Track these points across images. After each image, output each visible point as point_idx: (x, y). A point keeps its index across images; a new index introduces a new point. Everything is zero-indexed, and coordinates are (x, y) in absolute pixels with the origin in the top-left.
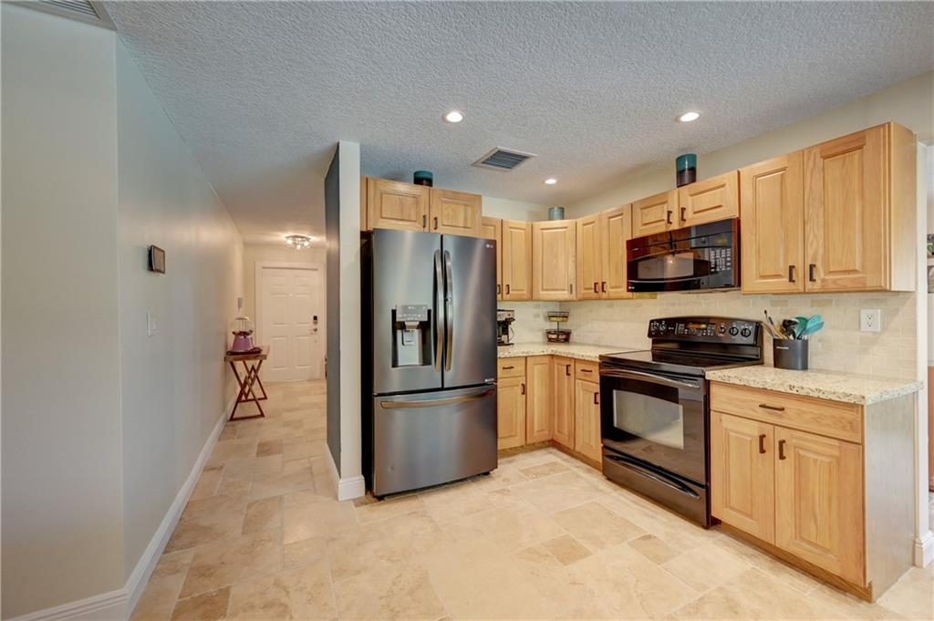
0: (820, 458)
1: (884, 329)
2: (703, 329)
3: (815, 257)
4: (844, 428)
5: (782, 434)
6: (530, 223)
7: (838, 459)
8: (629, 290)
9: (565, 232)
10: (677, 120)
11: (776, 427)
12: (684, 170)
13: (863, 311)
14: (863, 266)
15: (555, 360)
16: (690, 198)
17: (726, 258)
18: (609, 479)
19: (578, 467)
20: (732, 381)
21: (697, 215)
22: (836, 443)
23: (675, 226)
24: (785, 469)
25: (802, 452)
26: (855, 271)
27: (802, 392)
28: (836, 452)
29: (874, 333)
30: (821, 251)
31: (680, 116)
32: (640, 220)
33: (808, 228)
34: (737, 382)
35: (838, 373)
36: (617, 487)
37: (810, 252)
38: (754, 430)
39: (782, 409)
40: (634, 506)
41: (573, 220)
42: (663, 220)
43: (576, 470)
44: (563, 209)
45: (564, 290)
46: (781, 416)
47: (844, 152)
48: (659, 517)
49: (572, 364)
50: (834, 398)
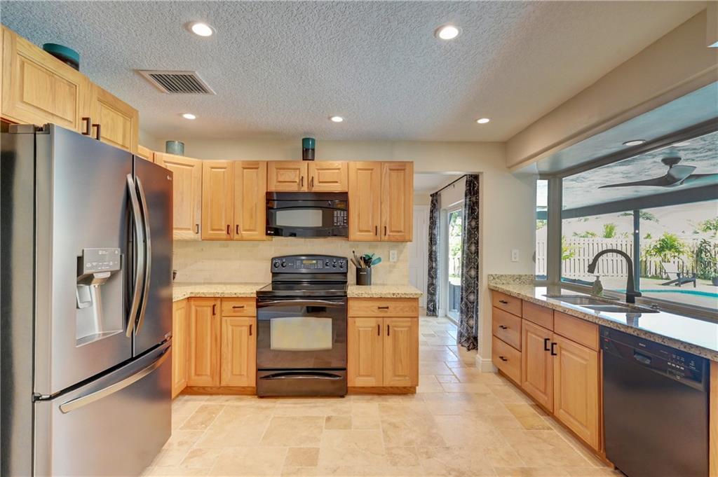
0: (403, 329)
1: (398, 260)
2: (314, 264)
3: (386, 223)
4: (413, 311)
5: (388, 321)
6: (152, 152)
7: (410, 327)
8: (267, 234)
9: (191, 171)
10: (330, 118)
11: (385, 319)
12: (309, 149)
13: (391, 252)
14: (404, 229)
15: (192, 302)
16: (316, 171)
17: (344, 217)
18: (261, 397)
19: (227, 401)
20: (363, 296)
21: (321, 184)
22: (409, 319)
23: (305, 189)
24: (388, 341)
25: (396, 329)
26: (401, 232)
27: (399, 296)
28: (409, 324)
29: (394, 262)
30: (388, 219)
31: (332, 117)
32: (275, 178)
33: (383, 206)
34: (366, 296)
35: (381, 284)
36: (273, 400)
37: (384, 219)
38: (373, 323)
39: (387, 308)
40: (297, 406)
41: (200, 160)
42: (296, 182)
43: (227, 403)
44: (183, 144)
45: (189, 229)
46: (386, 312)
47: (398, 170)
48: (318, 404)
49: (218, 303)
50: (412, 297)
